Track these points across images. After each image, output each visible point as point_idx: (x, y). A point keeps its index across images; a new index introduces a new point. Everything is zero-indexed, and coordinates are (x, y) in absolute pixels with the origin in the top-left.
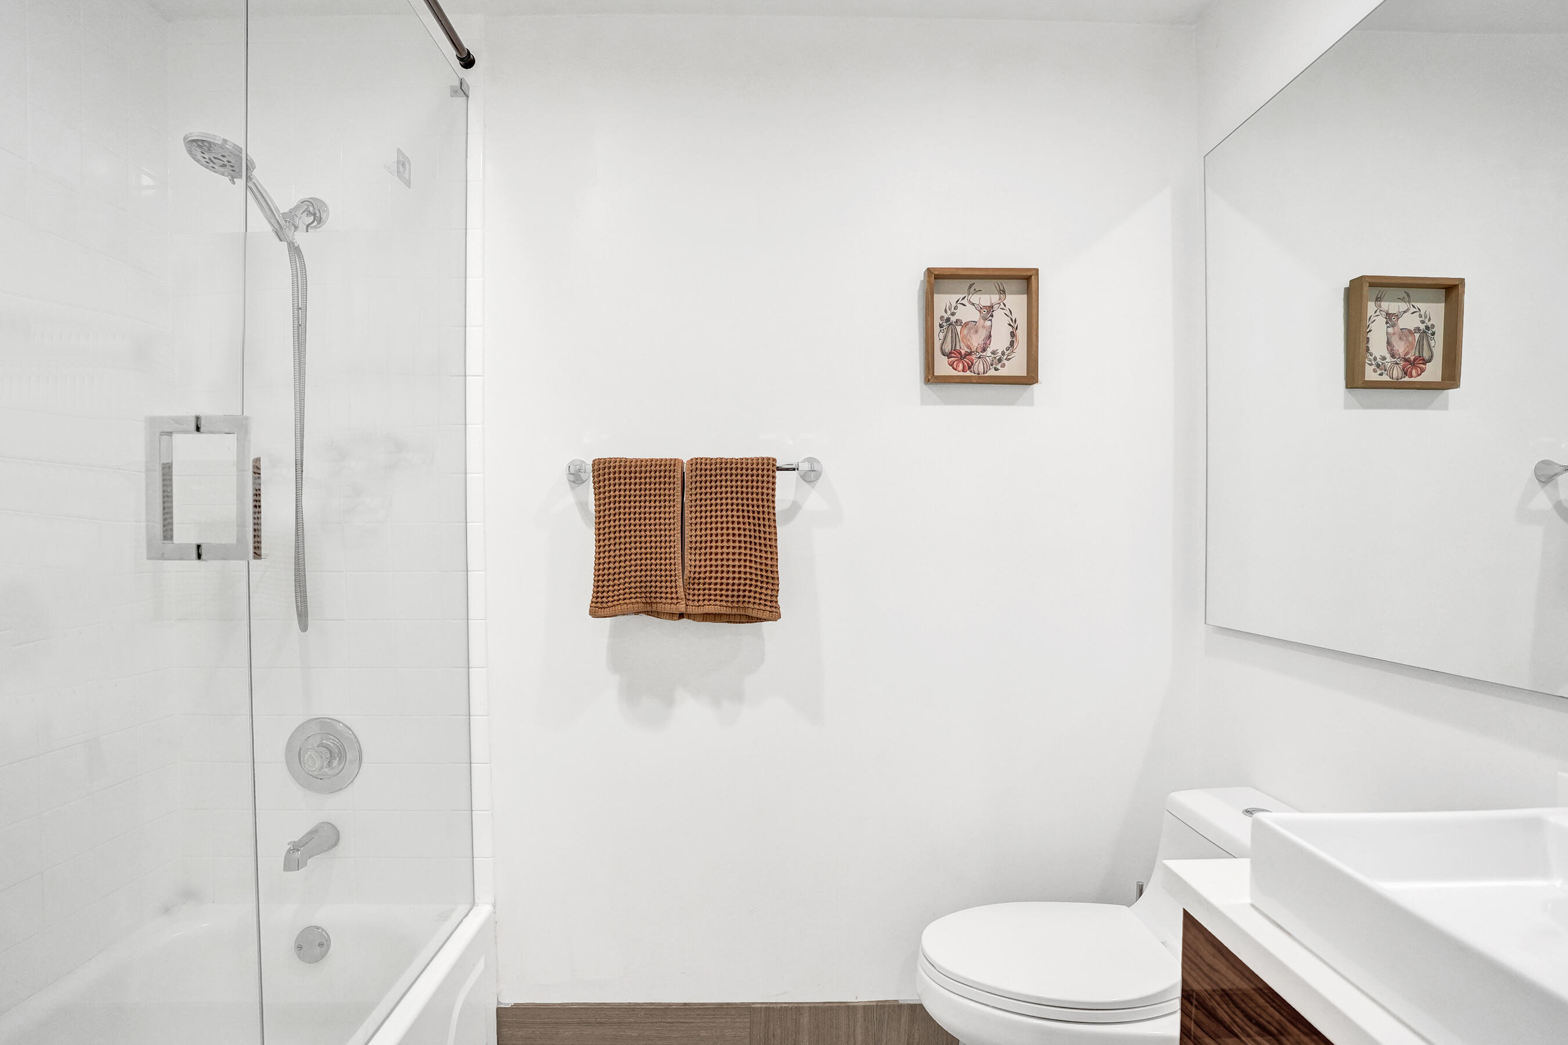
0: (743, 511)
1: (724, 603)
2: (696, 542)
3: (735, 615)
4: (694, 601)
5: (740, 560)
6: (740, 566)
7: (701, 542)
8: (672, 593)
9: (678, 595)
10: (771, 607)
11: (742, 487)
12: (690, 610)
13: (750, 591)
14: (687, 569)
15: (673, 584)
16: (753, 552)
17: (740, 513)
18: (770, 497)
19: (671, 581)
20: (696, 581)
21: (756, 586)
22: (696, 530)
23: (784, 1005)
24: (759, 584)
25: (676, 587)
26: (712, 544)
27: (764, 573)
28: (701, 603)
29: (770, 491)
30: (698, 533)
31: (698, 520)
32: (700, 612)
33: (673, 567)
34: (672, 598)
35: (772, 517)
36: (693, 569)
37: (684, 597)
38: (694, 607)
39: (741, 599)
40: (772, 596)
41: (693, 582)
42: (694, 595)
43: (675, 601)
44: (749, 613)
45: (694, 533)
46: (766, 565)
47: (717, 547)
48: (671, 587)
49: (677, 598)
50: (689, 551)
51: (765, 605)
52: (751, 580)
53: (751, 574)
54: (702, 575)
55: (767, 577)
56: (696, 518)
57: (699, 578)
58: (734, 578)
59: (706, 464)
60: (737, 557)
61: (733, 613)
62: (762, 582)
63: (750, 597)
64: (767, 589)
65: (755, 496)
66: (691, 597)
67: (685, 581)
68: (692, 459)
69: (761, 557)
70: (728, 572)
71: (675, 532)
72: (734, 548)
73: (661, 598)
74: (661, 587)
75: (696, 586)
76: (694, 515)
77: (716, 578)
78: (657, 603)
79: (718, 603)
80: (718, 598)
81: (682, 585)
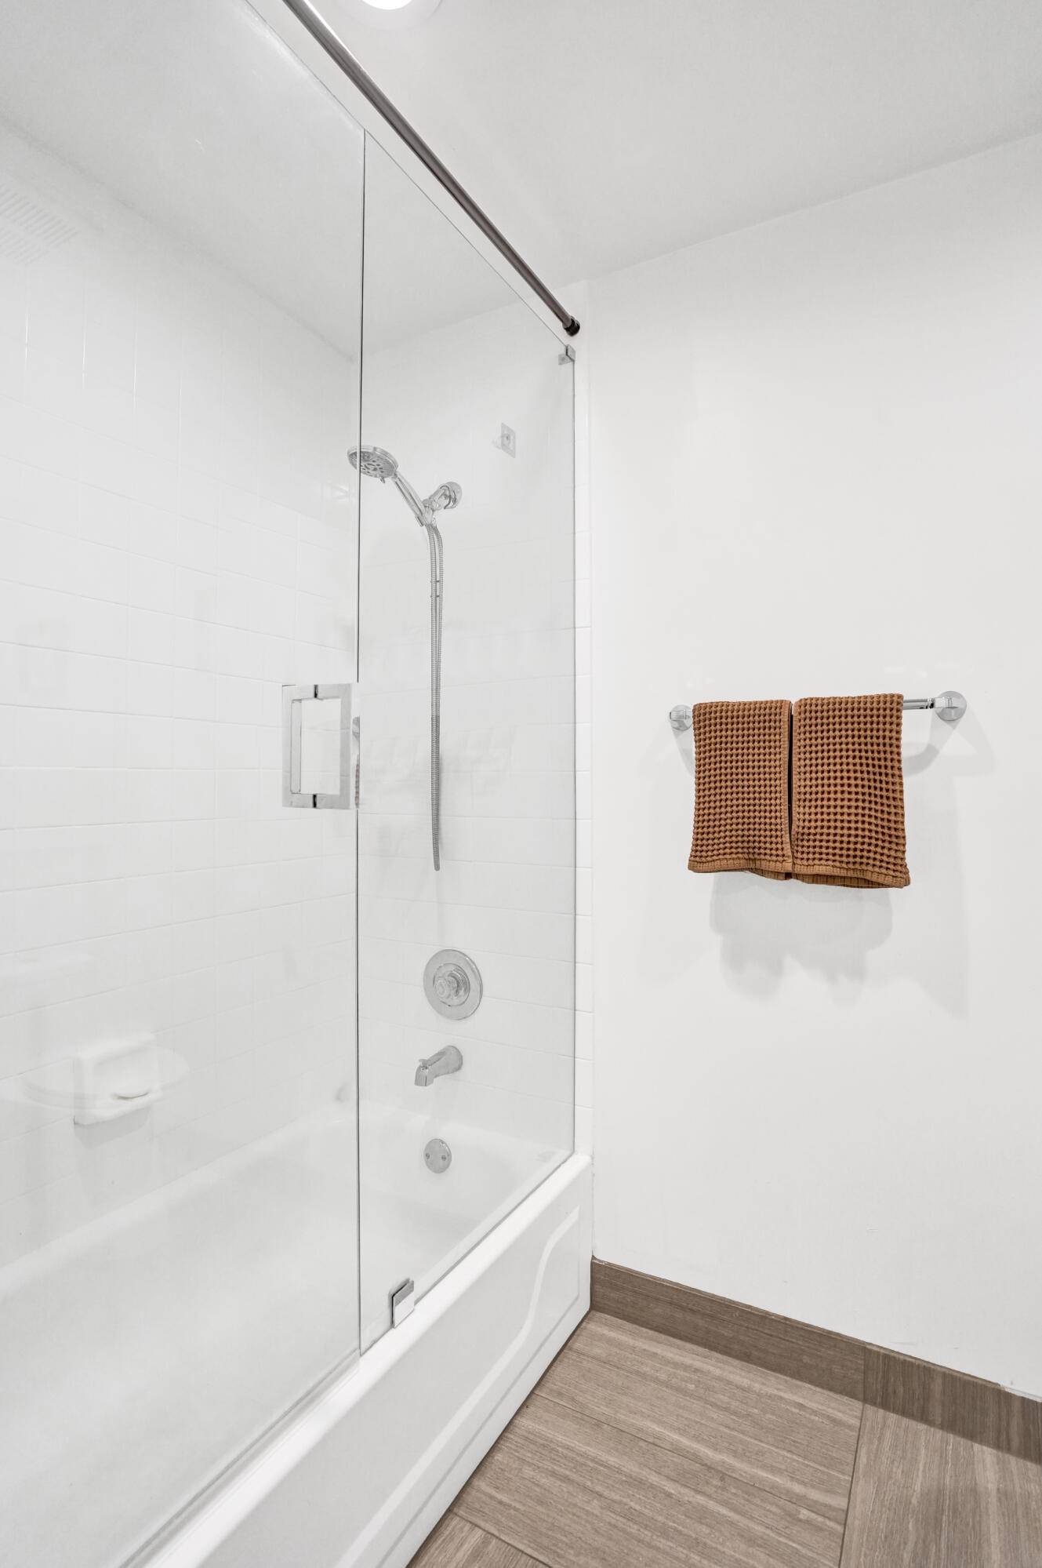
0: (861, 758)
1: (838, 864)
2: (805, 794)
3: (851, 878)
4: (802, 859)
5: (856, 815)
6: (856, 822)
7: (811, 793)
8: (777, 849)
9: (785, 852)
10: (894, 871)
11: (859, 730)
12: (799, 869)
13: (869, 851)
14: (795, 823)
15: (779, 839)
16: (873, 806)
17: (857, 761)
18: (894, 741)
19: (777, 837)
20: (805, 837)
21: (876, 846)
22: (805, 780)
23: (908, 1359)
24: (880, 843)
25: (782, 843)
26: (823, 796)
27: (886, 831)
28: (811, 862)
29: (894, 734)
30: (808, 782)
31: (808, 768)
32: (809, 873)
33: (778, 821)
34: (777, 856)
35: (896, 764)
36: (801, 824)
37: (790, 854)
38: (802, 867)
39: (858, 860)
40: (895, 858)
41: (801, 838)
42: (803, 853)
43: (780, 859)
44: (868, 876)
45: (802, 783)
46: (889, 821)
47: (829, 799)
48: (777, 843)
49: (783, 856)
50: (797, 803)
51: (887, 868)
52: (870, 838)
53: (870, 831)
54: (812, 831)
55: (890, 836)
56: (805, 766)
57: (809, 834)
58: (849, 836)
59: (817, 705)
60: (853, 811)
61: (849, 875)
62: (884, 841)
63: (868, 858)
64: (890, 849)
65: (875, 740)
66: (799, 855)
67: (792, 837)
68: (801, 700)
69: (882, 812)
70: (842, 828)
71: (782, 781)
72: (849, 800)
73: (765, 854)
74: (765, 843)
75: (805, 843)
76: (802, 763)
77: (828, 835)
78: (761, 859)
79: (830, 863)
80: (830, 857)
81: (788, 840)
